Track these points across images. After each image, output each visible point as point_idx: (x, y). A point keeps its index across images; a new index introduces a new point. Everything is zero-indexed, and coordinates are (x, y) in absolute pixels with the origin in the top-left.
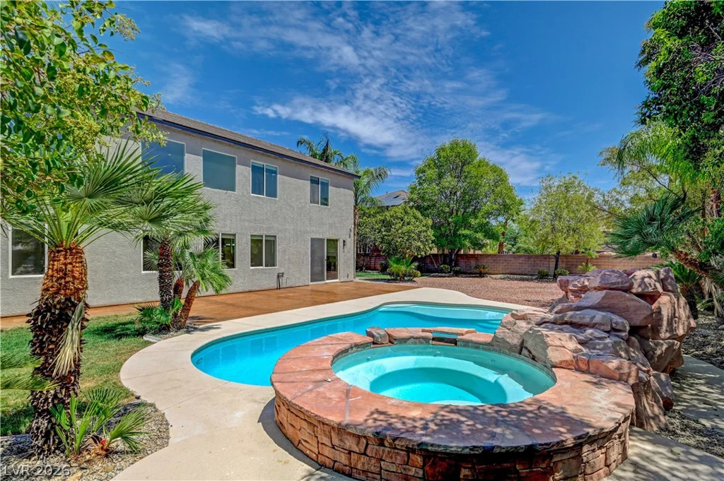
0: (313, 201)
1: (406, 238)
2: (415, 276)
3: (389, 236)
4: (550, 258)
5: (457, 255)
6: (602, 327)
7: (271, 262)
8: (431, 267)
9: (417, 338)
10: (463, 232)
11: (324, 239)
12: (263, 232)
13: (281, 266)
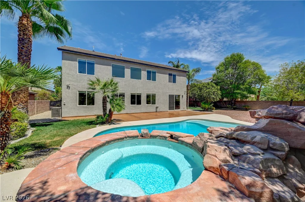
0: (170, 81)
1: (208, 94)
2: (213, 109)
3: (201, 93)
4: (286, 103)
5: (235, 101)
6: (260, 146)
7: (154, 103)
8: (222, 106)
9: (161, 136)
10: (237, 91)
11: (174, 95)
12: (151, 93)
13: (157, 104)
